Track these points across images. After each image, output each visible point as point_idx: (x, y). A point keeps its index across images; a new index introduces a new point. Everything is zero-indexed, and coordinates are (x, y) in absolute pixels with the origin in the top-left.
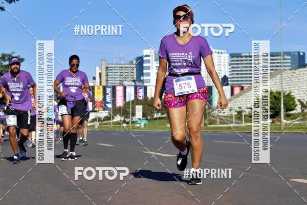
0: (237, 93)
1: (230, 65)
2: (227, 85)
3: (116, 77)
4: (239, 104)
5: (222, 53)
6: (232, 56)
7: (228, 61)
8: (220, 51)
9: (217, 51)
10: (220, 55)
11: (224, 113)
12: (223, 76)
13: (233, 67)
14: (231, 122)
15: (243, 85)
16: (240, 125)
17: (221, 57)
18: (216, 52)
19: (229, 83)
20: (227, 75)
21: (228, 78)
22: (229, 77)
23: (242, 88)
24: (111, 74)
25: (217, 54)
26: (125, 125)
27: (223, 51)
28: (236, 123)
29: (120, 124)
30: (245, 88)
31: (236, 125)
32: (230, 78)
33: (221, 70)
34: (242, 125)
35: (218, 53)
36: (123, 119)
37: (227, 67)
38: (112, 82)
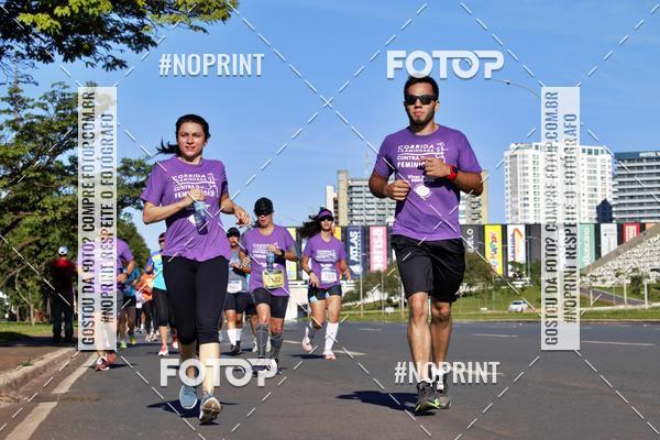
0: (631, 237)
1: (614, 177)
2: (610, 220)
3: (370, 206)
4: (636, 261)
5: (597, 153)
6: (619, 157)
7: (611, 170)
8: (593, 148)
9: (587, 147)
10: (593, 156)
11: (604, 281)
12: (599, 202)
13: (621, 183)
14: (621, 301)
15: (643, 221)
16: (638, 307)
17: (595, 160)
18: (584, 151)
19: (614, 216)
20: (609, 200)
21: (611, 207)
22: (613, 203)
23: (642, 228)
24: (359, 201)
25: (586, 155)
26: (390, 310)
27: (600, 148)
28: (630, 302)
29: (380, 308)
30: (648, 226)
31: (630, 307)
32: (616, 206)
33: (595, 190)
34: (643, 306)
35: (590, 152)
36: (386, 296)
37: (609, 182)
38: (362, 218)
